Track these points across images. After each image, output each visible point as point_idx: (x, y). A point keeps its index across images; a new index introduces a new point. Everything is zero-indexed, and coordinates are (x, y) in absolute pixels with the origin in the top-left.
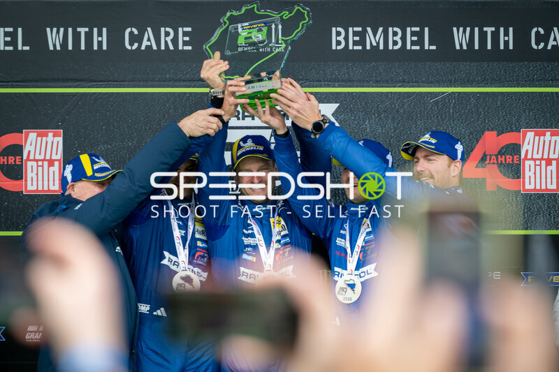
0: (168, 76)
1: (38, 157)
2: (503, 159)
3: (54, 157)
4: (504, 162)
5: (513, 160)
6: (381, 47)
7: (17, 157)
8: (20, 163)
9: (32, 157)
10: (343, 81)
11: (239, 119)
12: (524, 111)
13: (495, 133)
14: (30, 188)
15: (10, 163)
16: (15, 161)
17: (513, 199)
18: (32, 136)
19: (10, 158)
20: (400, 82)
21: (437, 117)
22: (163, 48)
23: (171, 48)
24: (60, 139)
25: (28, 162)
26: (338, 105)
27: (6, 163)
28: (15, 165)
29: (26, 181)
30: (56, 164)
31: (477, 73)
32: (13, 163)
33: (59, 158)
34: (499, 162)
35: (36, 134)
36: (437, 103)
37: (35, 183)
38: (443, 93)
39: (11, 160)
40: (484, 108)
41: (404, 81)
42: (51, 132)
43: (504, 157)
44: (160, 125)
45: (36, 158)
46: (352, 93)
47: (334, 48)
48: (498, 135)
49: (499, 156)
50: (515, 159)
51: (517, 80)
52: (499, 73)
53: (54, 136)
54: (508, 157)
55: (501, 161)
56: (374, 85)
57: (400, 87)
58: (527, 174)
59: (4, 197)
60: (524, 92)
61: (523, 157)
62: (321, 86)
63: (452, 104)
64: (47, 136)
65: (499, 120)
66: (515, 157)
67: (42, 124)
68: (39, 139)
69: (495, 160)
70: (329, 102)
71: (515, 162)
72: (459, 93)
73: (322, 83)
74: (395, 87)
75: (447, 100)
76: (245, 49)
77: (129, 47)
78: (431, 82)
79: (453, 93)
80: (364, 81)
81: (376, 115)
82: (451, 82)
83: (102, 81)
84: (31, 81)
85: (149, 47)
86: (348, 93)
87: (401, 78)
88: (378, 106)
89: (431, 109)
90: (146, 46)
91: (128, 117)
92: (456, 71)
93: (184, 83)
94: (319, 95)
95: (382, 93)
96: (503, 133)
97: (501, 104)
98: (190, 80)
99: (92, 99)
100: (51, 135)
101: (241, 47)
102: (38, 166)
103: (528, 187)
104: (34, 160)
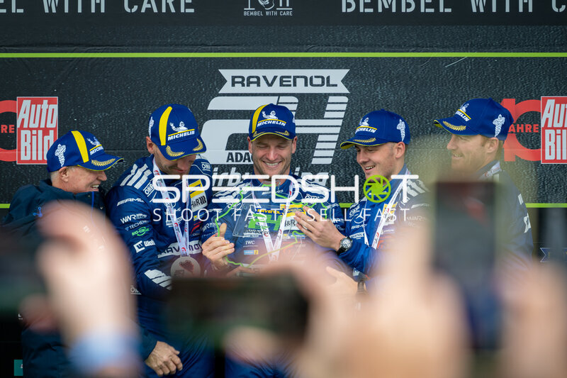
0: (169, 41)
1: (32, 126)
2: (522, 128)
3: (49, 126)
4: (522, 131)
5: (532, 129)
6: (394, 10)
7: (10, 126)
8: (13, 132)
9: (25, 126)
10: (353, 45)
11: (243, 85)
12: (545, 78)
13: (513, 100)
14: (23, 158)
15: (2, 132)
16: (8, 130)
17: (532, 171)
18: (27, 103)
19: (3, 126)
20: (413, 46)
21: (453, 83)
22: (164, 10)
23: (173, 10)
24: (56, 107)
25: (22, 131)
26: (347, 71)
28: (8, 134)
29: (19, 150)
30: (52, 132)
31: (495, 38)
32: (6, 132)
33: (55, 126)
34: (518, 131)
35: (30, 101)
36: (452, 68)
37: (28, 152)
38: (459, 58)
39: (4, 129)
40: (502, 74)
41: (417, 46)
42: (46, 99)
43: (522, 125)
44: (160, 91)
45: (30, 127)
46: (363, 58)
47: (344, 10)
48: (517, 103)
50: (535, 128)
51: (537, 45)
52: (517, 37)
53: (49, 104)
54: (527, 125)
55: (520, 130)
56: (386, 50)
57: (413, 51)
58: (548, 144)
60: (545, 58)
61: (542, 125)
62: (330, 51)
63: (468, 70)
64: (42, 104)
65: (518, 86)
66: (535, 125)
67: (36, 91)
68: (34, 106)
69: (514, 128)
70: (338, 67)
71: (535, 131)
72: (476, 58)
73: (332, 47)
74: (408, 51)
75: (463, 66)
76: (251, 14)
77: (128, 10)
78: (446, 47)
79: (469, 58)
80: (375, 46)
81: (388, 82)
82: (467, 46)
83: (99, 46)
84: (26, 46)
85: (149, 10)
86: (359, 58)
87: (414, 43)
88: (390, 71)
89: (447, 75)
90: (147, 9)
91: (127, 83)
92: (473, 35)
93: (186, 48)
94: (328, 61)
95: (395, 58)
96: (521, 100)
97: (520, 70)
98: (192, 45)
99: (90, 64)
100: (45, 102)
101: (247, 11)
102: (32, 135)
103: (548, 157)
104: (28, 129)
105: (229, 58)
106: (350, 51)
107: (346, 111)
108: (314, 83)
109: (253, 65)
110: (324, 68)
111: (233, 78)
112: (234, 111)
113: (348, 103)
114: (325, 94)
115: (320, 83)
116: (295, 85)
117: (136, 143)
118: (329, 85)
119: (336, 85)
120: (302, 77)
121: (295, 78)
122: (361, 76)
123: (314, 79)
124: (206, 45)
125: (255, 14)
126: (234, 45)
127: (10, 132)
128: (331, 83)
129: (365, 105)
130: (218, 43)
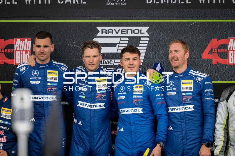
0: (76, 15)
2: (220, 51)
4: (220, 52)
5: (224, 51)
6: (168, 2)
7: (12, 50)
8: (13, 52)
9: (18, 50)
10: (151, 17)
11: (106, 33)
12: (229, 30)
13: (216, 39)
14: (17, 62)
15: (9, 52)
16: (11, 51)
17: (224, 68)
18: (18, 40)
19: (9, 50)
20: (176, 17)
21: (192, 32)
22: (74, 3)
23: (78, 3)
24: (30, 42)
25: (17, 52)
27: (7, 52)
28: (11, 53)
29: (16, 59)
30: (28, 52)
31: (209, 14)
32: (10, 52)
33: (30, 50)
34: (218, 52)
35: (20, 40)
36: (191, 26)
37: (19, 60)
38: (194, 22)
39: (9, 51)
40: (212, 29)
41: (177, 17)
42: (26, 39)
43: (220, 49)
44: (73, 36)
45: (20, 50)
46: (155, 22)
47: (147, 3)
48: (218, 40)
49: (218, 49)
50: (225, 51)
51: (226, 16)
52: (218, 13)
53: (27, 40)
54: (222, 49)
55: (219, 52)
56: (164, 19)
57: (176, 19)
58: (230, 57)
59: (6, 66)
60: (229, 22)
61: (228, 49)
62: (141, 19)
63: (198, 27)
64: (25, 40)
65: (218, 33)
66: (225, 49)
67: (22, 35)
68: (21, 42)
69: (216, 51)
70: (145, 26)
71: (225, 52)
72: (201, 22)
73: (142, 18)
74: (173, 19)
75: (196, 25)
76: (110, 4)
77: (59, 3)
78: (189, 17)
79: (198, 22)
80: (160, 17)
81: (165, 32)
82: (198, 17)
83: (48, 17)
84: (18, 17)
85: (68, 3)
86: (153, 22)
87: (176, 16)
88: (166, 27)
89: (189, 29)
90: (67, 2)
91: (59, 32)
92: (200, 13)
93: (83, 18)
94: (141, 23)
95: (168, 22)
96: (220, 39)
97: (219, 27)
98: (86, 17)
99: (44, 25)
100: (26, 40)
101: (108, 3)
102: (21, 53)
103: (230, 62)
104: (19, 51)
105: (100, 22)
106: (149, 19)
107: (148, 44)
108: (135, 32)
109: (110, 25)
110: (139, 26)
111: (102, 30)
112: (103, 43)
113: (149, 40)
114: (140, 37)
115: (138, 32)
116: (127, 33)
117: (63, 56)
118: (141, 33)
119: (144, 33)
120: (130, 30)
121: (127, 30)
122: (154, 29)
123: (135, 30)
124: (91, 17)
125: (111, 4)
126: (103, 17)
127: (12, 52)
128: (142, 32)
129: (156, 41)
130: (96, 16)
